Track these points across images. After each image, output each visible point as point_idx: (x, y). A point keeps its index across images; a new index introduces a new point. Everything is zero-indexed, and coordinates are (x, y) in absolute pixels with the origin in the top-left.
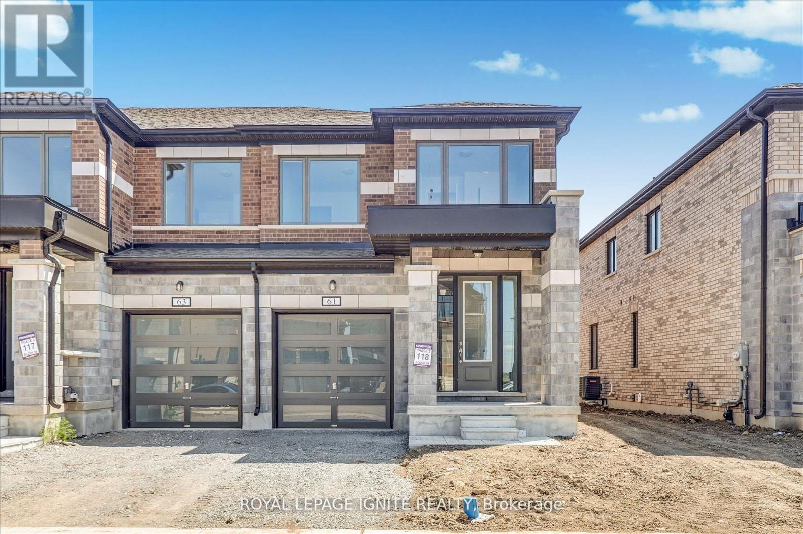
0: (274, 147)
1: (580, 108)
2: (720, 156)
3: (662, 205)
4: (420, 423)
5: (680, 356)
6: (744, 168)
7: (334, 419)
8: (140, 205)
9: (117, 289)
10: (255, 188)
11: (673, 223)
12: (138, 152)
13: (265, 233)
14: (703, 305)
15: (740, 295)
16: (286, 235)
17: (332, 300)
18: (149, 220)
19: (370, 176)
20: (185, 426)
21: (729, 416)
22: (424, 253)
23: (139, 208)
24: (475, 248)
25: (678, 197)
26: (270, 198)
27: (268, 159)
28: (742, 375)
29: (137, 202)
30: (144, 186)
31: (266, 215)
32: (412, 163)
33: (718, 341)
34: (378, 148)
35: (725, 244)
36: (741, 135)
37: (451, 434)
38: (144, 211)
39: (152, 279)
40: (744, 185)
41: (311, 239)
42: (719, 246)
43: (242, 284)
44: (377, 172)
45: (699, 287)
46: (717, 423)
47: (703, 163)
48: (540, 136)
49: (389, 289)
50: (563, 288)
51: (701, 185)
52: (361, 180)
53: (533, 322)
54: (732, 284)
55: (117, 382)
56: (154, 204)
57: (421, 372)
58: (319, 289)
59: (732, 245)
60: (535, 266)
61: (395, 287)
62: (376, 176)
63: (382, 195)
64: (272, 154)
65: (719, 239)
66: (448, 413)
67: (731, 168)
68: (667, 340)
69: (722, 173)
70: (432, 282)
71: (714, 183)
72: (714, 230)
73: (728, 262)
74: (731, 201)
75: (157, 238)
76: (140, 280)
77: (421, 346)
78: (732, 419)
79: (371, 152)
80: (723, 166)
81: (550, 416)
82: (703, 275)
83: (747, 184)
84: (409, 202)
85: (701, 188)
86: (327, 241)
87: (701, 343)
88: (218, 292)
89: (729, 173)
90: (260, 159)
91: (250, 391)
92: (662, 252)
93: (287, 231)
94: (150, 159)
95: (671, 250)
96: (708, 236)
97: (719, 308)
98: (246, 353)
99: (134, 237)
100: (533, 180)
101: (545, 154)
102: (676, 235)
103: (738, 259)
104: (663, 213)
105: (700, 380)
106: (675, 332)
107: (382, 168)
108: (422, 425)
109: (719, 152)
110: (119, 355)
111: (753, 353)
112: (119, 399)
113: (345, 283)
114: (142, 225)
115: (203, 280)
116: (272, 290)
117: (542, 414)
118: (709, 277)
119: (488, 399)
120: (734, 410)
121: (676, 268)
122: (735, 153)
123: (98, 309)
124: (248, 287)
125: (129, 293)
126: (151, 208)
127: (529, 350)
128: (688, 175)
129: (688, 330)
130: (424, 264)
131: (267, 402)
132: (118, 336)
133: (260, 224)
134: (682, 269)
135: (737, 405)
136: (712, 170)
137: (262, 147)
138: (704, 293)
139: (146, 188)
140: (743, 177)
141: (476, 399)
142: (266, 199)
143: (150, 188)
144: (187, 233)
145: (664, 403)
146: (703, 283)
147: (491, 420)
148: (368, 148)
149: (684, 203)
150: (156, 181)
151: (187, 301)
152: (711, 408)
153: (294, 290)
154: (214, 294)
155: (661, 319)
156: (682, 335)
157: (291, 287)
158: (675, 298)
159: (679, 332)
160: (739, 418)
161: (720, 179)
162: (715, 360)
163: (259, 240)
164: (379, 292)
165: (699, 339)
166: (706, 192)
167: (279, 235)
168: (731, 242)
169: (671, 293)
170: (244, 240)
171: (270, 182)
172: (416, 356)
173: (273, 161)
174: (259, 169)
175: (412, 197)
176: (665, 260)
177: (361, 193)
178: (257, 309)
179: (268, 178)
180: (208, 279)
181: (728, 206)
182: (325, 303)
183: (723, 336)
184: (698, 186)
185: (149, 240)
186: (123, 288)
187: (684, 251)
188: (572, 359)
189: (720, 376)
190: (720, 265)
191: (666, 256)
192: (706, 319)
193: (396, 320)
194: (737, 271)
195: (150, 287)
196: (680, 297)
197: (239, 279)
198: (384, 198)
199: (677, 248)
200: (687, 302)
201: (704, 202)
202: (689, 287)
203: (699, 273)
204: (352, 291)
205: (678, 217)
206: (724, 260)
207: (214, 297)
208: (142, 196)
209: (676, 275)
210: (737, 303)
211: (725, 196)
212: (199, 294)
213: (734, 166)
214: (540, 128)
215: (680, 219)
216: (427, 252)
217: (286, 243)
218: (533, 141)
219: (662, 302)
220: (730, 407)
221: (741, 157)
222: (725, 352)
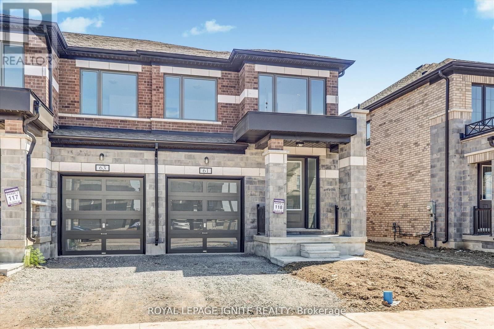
0: (161, 67)
1: (355, 61)
2: (415, 95)
3: (371, 120)
4: (277, 248)
5: (385, 208)
6: (432, 103)
7: (205, 247)
8: (63, 99)
9: (54, 157)
10: (147, 93)
11: (380, 131)
12: (62, 61)
13: (155, 124)
14: (403, 179)
15: (430, 174)
16: (169, 126)
17: (206, 169)
18: (70, 110)
19: (224, 91)
20: (102, 253)
21: (422, 242)
22: (279, 143)
23: (63, 101)
24: (298, 141)
25: (383, 116)
26: (159, 101)
27: (157, 75)
28: (432, 219)
29: (61, 96)
30: (67, 86)
31: (156, 112)
32: (256, 86)
33: (414, 200)
34: (229, 74)
35: (419, 145)
36: (430, 85)
37: (295, 255)
38: (66, 103)
39: (81, 151)
40: (432, 113)
41: (186, 130)
42: (414, 146)
43: (145, 158)
44: (229, 89)
45: (399, 169)
46: (414, 246)
47: (402, 99)
48: (330, 76)
49: (242, 164)
50: (358, 167)
51: (401, 111)
52: (217, 93)
53: (326, 187)
54: (424, 168)
55: (54, 223)
56: (74, 99)
57: (278, 217)
58: (197, 162)
59: (423, 146)
60: (328, 153)
61: (245, 163)
62: (228, 92)
63: (232, 104)
64: (159, 71)
65: (414, 142)
66: (293, 242)
67: (423, 103)
68: (375, 199)
69: (416, 105)
70: (284, 161)
71: (410, 110)
72: (410, 137)
73: (421, 155)
74: (423, 121)
75: (78, 123)
76: (71, 152)
77: (277, 201)
78: (424, 244)
79: (225, 76)
80: (416, 101)
81: (350, 243)
82: (402, 162)
83: (434, 112)
84: (254, 110)
85: (401, 112)
86: (197, 131)
87: (400, 200)
88: (128, 162)
89: (421, 105)
90: (151, 74)
91: (151, 229)
92: (372, 147)
93: (170, 123)
94: (71, 67)
95: (378, 147)
96: (406, 140)
97: (415, 181)
98: (148, 204)
99: (59, 121)
100: (326, 101)
101: (333, 87)
102: (382, 138)
103: (428, 154)
104: (371, 125)
105: (400, 222)
106: (381, 194)
107: (231, 87)
108: (278, 250)
109: (414, 93)
110: (56, 204)
111: (439, 207)
112: (55, 235)
113: (214, 159)
114: (66, 113)
115: (118, 153)
116: (166, 162)
117: (347, 242)
118: (407, 163)
119: (301, 233)
120: (425, 239)
121: (382, 157)
122: (426, 95)
123: (45, 171)
124: (149, 159)
125: (63, 160)
126: (72, 101)
127: (324, 204)
128: (391, 105)
129: (391, 193)
130: (279, 149)
131: (162, 236)
132: (55, 191)
133: (152, 117)
134: (386, 158)
135: (429, 236)
136: (408, 103)
137: (153, 66)
138: (403, 172)
139: (69, 87)
140: (431, 108)
141: (295, 233)
142: (156, 101)
143: (72, 88)
144: (99, 120)
145: (373, 235)
146: (402, 166)
147: (321, 246)
148: (223, 73)
149: (388, 120)
150: (76, 83)
151: (107, 168)
152: (408, 237)
153: (181, 163)
154: (126, 163)
155: (371, 186)
156: (386, 196)
157: (179, 161)
158: (382, 175)
159: (384, 194)
160: (430, 243)
161: (415, 108)
162: (411, 211)
163: (151, 128)
164: (236, 166)
165: (399, 198)
166: (404, 115)
167: (164, 126)
168: (422, 145)
169: (378, 172)
170: (139, 128)
171: (158, 90)
172: (275, 207)
173: (160, 77)
174: (150, 81)
175: (256, 107)
176: (374, 152)
177: (219, 102)
178: (156, 174)
179: (157, 87)
180: (122, 153)
181: (421, 124)
182: (201, 172)
183: (417, 197)
184: (399, 111)
185: (71, 124)
186: (59, 157)
187: (388, 148)
188: (363, 209)
189: (415, 220)
190: (415, 157)
191: (374, 150)
192: (405, 187)
193: (247, 184)
194: (427, 161)
195: (79, 156)
196: (385, 174)
197: (143, 153)
198: (233, 106)
199: (383, 146)
200: (390, 177)
201: (403, 121)
202: (392, 168)
203: (399, 161)
204: (219, 165)
205: (383, 128)
206: (418, 154)
207: (126, 165)
208: (65, 93)
209: (381, 161)
210: (427, 179)
211: (418, 118)
212: (115, 163)
213: (425, 102)
214: (330, 71)
215: (385, 129)
216: (280, 142)
217: (169, 131)
218: (326, 78)
219: (371, 177)
220: (423, 237)
221: (430, 97)
222: (419, 206)
